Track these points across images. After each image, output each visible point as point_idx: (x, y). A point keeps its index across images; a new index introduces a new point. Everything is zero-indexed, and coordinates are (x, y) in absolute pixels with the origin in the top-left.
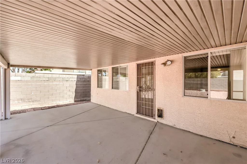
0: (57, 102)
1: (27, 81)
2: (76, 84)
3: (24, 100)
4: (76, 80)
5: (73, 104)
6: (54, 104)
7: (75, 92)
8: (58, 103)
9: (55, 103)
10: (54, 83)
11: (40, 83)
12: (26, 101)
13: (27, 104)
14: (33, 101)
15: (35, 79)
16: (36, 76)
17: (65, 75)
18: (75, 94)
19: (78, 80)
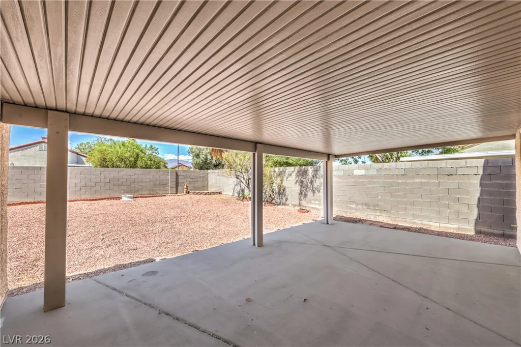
0: (424, 222)
1: (372, 177)
2: (481, 185)
3: (369, 206)
4: (481, 172)
5: (470, 238)
6: (417, 224)
7: (478, 206)
8: (425, 225)
9: (419, 222)
10: (416, 181)
11: (391, 180)
12: (372, 208)
13: (373, 214)
14: (381, 210)
15: (383, 173)
16: (384, 167)
17: (445, 161)
18: (479, 211)
19: (489, 171)
